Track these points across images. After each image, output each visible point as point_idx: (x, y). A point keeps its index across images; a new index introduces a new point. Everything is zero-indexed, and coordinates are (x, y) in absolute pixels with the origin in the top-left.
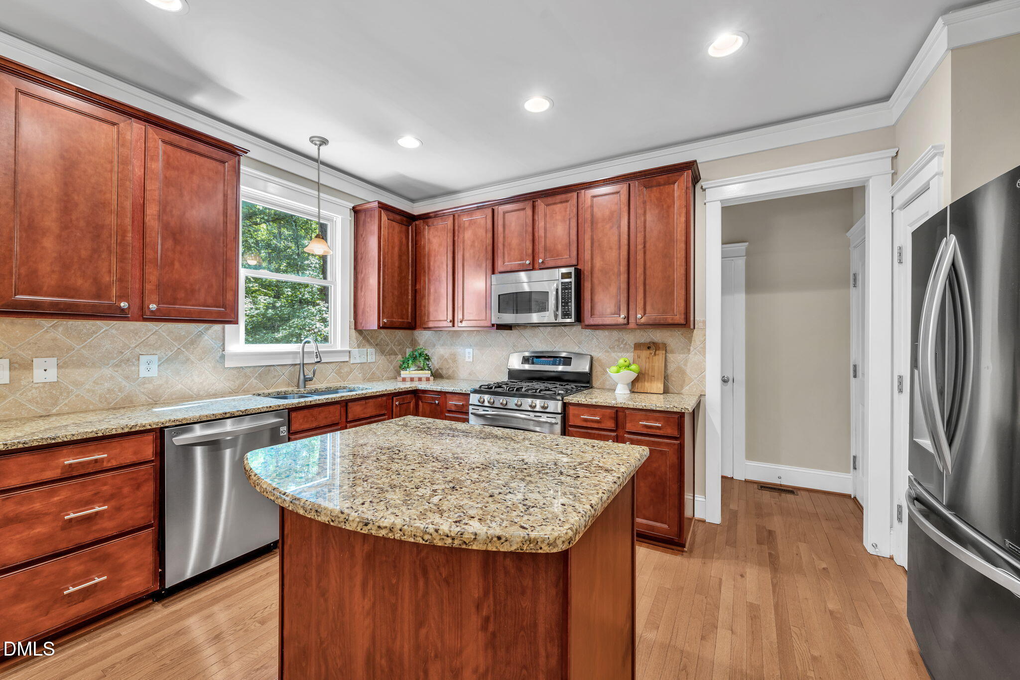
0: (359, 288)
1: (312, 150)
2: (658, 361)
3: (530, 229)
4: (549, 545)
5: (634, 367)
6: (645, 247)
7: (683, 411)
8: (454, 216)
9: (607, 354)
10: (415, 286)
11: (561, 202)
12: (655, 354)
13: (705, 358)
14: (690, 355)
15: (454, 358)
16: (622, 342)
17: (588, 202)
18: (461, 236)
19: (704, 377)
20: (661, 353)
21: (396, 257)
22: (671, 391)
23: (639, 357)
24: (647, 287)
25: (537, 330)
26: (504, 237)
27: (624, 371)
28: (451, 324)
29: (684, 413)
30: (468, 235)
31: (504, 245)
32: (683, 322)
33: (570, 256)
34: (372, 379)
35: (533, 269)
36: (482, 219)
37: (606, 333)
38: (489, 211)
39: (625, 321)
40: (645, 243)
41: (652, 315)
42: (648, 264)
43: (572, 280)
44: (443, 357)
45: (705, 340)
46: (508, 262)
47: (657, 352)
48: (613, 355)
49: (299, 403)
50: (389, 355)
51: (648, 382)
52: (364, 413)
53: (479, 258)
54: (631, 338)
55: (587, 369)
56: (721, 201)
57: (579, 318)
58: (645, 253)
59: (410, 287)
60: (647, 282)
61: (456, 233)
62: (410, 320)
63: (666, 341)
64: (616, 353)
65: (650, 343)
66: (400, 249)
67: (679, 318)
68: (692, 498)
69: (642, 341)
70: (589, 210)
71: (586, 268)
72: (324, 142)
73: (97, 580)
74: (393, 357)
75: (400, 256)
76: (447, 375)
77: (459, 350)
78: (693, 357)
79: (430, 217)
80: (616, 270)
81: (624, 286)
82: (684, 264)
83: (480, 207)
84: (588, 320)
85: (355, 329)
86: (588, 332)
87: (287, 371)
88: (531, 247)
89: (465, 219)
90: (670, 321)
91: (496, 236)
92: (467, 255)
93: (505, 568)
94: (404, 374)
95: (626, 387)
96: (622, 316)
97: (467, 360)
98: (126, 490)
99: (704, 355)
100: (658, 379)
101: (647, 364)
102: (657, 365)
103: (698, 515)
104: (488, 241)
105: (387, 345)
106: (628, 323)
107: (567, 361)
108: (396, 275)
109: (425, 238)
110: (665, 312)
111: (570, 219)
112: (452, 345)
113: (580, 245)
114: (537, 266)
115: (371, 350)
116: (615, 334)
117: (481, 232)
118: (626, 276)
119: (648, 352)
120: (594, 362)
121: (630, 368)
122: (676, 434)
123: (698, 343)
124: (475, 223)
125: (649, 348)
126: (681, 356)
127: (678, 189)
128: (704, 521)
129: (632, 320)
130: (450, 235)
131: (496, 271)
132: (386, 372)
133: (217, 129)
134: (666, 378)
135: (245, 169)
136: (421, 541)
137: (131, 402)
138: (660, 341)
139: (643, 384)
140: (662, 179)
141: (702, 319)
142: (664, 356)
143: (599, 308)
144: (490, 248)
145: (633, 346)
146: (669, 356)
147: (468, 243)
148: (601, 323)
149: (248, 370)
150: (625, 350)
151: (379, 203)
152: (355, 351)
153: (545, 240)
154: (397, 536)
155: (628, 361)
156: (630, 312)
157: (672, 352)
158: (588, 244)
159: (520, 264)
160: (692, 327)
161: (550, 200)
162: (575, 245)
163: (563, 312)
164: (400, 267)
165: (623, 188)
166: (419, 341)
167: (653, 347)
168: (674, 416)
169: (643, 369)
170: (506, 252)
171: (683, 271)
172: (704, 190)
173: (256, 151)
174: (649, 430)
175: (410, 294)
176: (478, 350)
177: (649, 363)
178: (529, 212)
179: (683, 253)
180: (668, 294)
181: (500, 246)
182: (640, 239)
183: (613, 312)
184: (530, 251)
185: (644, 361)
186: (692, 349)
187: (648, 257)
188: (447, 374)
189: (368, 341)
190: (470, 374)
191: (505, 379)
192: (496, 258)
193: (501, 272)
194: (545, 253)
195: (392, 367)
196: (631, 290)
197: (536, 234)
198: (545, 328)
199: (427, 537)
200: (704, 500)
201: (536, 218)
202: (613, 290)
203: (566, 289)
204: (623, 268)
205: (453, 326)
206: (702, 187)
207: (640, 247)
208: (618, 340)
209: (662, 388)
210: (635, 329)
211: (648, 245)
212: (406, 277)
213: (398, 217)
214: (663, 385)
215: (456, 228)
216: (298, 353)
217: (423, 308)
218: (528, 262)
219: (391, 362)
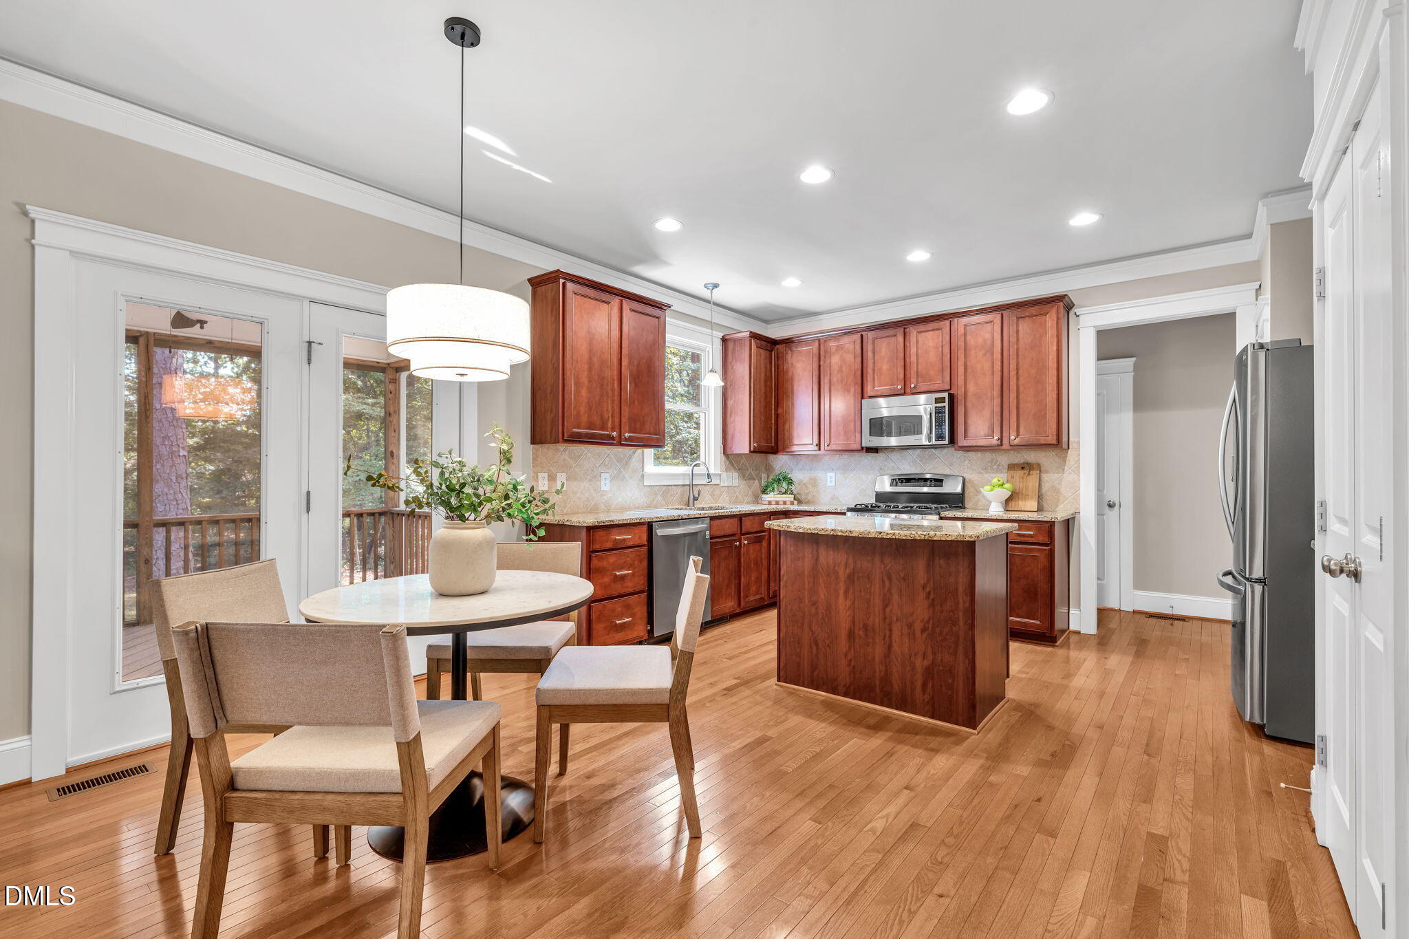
0: (729, 414)
1: (706, 294)
2: (1032, 481)
3: (902, 355)
4: (969, 537)
5: (1007, 486)
6: (1018, 373)
7: (1053, 520)
8: (819, 341)
9: (980, 475)
10: (777, 411)
11: (933, 330)
12: (1029, 474)
13: (1079, 477)
14: (1065, 475)
15: (814, 482)
16: (996, 463)
17: (961, 330)
18: (828, 362)
19: (1079, 495)
20: (1035, 473)
21: (763, 383)
22: (1045, 509)
23: (1013, 477)
24: (1021, 410)
25: (905, 453)
26: (874, 363)
27: (997, 490)
28: (817, 448)
29: (1054, 522)
30: (835, 360)
31: (874, 370)
32: (1055, 442)
33: (943, 381)
34: (736, 502)
35: (904, 394)
36: (850, 343)
37: (979, 454)
38: (857, 337)
39: (999, 443)
40: (1018, 369)
41: (1025, 436)
42: (1021, 389)
43: (946, 404)
44: (802, 482)
45: (1079, 460)
46: (878, 387)
47: (1031, 472)
48: (986, 476)
49: (715, 513)
50: (749, 480)
51: (1022, 500)
52: (752, 528)
53: (847, 382)
54: (1004, 459)
55: (959, 489)
56: (1094, 327)
57: (953, 440)
58: (1018, 379)
59: (773, 412)
60: (1021, 406)
61: (822, 358)
62: (773, 445)
63: (1040, 461)
64: (988, 474)
65: (1024, 463)
66: (766, 375)
67: (1052, 439)
68: (1067, 611)
69: (1016, 462)
70: (962, 339)
71: (959, 393)
72: (716, 286)
73: (626, 620)
74: (752, 481)
75: (765, 381)
76: (806, 501)
77: (819, 474)
78: (1068, 476)
79: (793, 342)
80: (989, 395)
81: (998, 409)
82: (1055, 388)
83: (849, 332)
84: (961, 442)
85: (725, 452)
86: (960, 453)
87: (680, 490)
88: (902, 373)
89: (832, 344)
90: (1043, 442)
91: (865, 361)
92: (834, 379)
93: (940, 565)
94: (766, 498)
95: (1000, 504)
96: (996, 438)
97: (829, 484)
98: (636, 563)
99: (1078, 474)
100: (1032, 498)
101: (1021, 484)
102: (1031, 484)
103: (1073, 627)
104: (856, 367)
105: (747, 469)
106: (1002, 444)
107: (939, 482)
108: (762, 400)
109: (788, 363)
110: (1037, 433)
111: (942, 346)
112: (811, 469)
113: (952, 371)
114: (908, 391)
115: (736, 475)
116: (988, 456)
117: (849, 358)
118: (999, 400)
119: (1022, 472)
120: (966, 484)
121: (1004, 486)
122: (1046, 540)
123: (1072, 463)
124: (842, 349)
125: (1023, 468)
126: (1056, 475)
127: (1050, 320)
128: (1078, 633)
129: (1005, 441)
130: (816, 359)
131: (866, 395)
132: (747, 496)
133: (641, 286)
134: (1040, 497)
135: (670, 321)
136: (909, 538)
137: (597, 509)
138: (1034, 462)
139: (1017, 503)
140: (1033, 310)
141: (1077, 440)
142: (1038, 475)
143: (972, 430)
144: (859, 373)
145: (1007, 467)
146: (1044, 476)
147: (835, 367)
148: (974, 444)
149: (656, 489)
150: (998, 471)
151: (751, 332)
152: (724, 475)
153: (917, 366)
154: (897, 537)
155: (1002, 481)
156: (1004, 434)
157: (1047, 472)
158: (961, 370)
159: (890, 389)
160: (1065, 446)
161: (922, 327)
162: (948, 371)
163: (936, 435)
164: (765, 393)
165: (996, 317)
166: (775, 466)
167: (1026, 467)
168: (1044, 524)
169: (1017, 488)
170: (876, 377)
171: (1055, 396)
172: (1078, 316)
173: (677, 303)
174: (1022, 539)
175: (773, 419)
176: (841, 474)
177: (1023, 482)
178: (901, 339)
179: (1055, 378)
180: (1040, 417)
181: (870, 371)
182: (1013, 366)
183: (987, 433)
184: (902, 376)
185: (1018, 480)
186: (1066, 468)
187: (1021, 382)
188: (806, 498)
189: (733, 465)
190: (832, 499)
191: (873, 501)
192: (865, 381)
193: (870, 397)
194: (917, 378)
195: (750, 492)
196: (1004, 414)
197: (908, 360)
198: (914, 450)
199: (912, 536)
200: (1079, 612)
201: (907, 344)
202: (987, 413)
203: (940, 413)
204: (997, 392)
205: (820, 450)
206: (1075, 313)
207: (1013, 373)
208: (992, 461)
209: (1036, 506)
210: (1008, 450)
211: (1021, 372)
212: (770, 402)
213: (764, 343)
214: (1037, 503)
215: (822, 353)
216: (689, 475)
217: (786, 433)
218: (899, 387)
219: (750, 487)
